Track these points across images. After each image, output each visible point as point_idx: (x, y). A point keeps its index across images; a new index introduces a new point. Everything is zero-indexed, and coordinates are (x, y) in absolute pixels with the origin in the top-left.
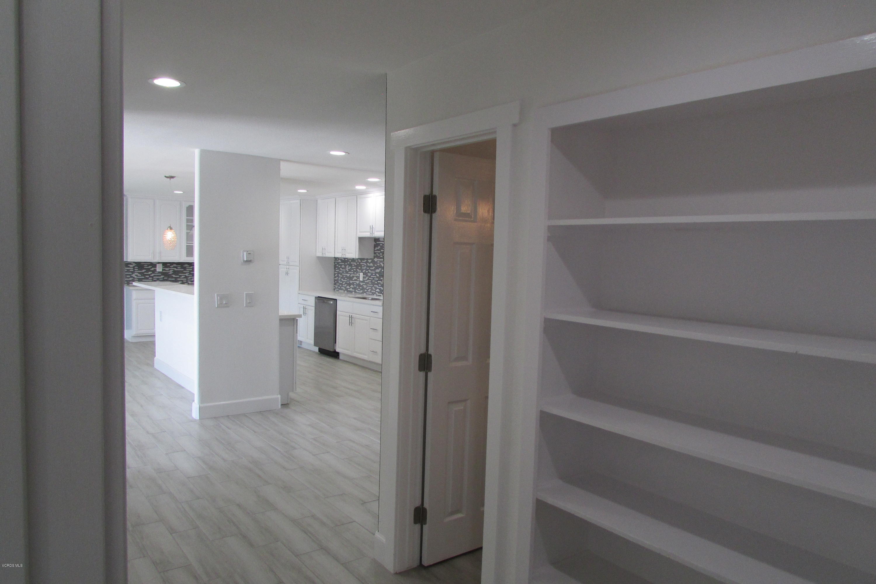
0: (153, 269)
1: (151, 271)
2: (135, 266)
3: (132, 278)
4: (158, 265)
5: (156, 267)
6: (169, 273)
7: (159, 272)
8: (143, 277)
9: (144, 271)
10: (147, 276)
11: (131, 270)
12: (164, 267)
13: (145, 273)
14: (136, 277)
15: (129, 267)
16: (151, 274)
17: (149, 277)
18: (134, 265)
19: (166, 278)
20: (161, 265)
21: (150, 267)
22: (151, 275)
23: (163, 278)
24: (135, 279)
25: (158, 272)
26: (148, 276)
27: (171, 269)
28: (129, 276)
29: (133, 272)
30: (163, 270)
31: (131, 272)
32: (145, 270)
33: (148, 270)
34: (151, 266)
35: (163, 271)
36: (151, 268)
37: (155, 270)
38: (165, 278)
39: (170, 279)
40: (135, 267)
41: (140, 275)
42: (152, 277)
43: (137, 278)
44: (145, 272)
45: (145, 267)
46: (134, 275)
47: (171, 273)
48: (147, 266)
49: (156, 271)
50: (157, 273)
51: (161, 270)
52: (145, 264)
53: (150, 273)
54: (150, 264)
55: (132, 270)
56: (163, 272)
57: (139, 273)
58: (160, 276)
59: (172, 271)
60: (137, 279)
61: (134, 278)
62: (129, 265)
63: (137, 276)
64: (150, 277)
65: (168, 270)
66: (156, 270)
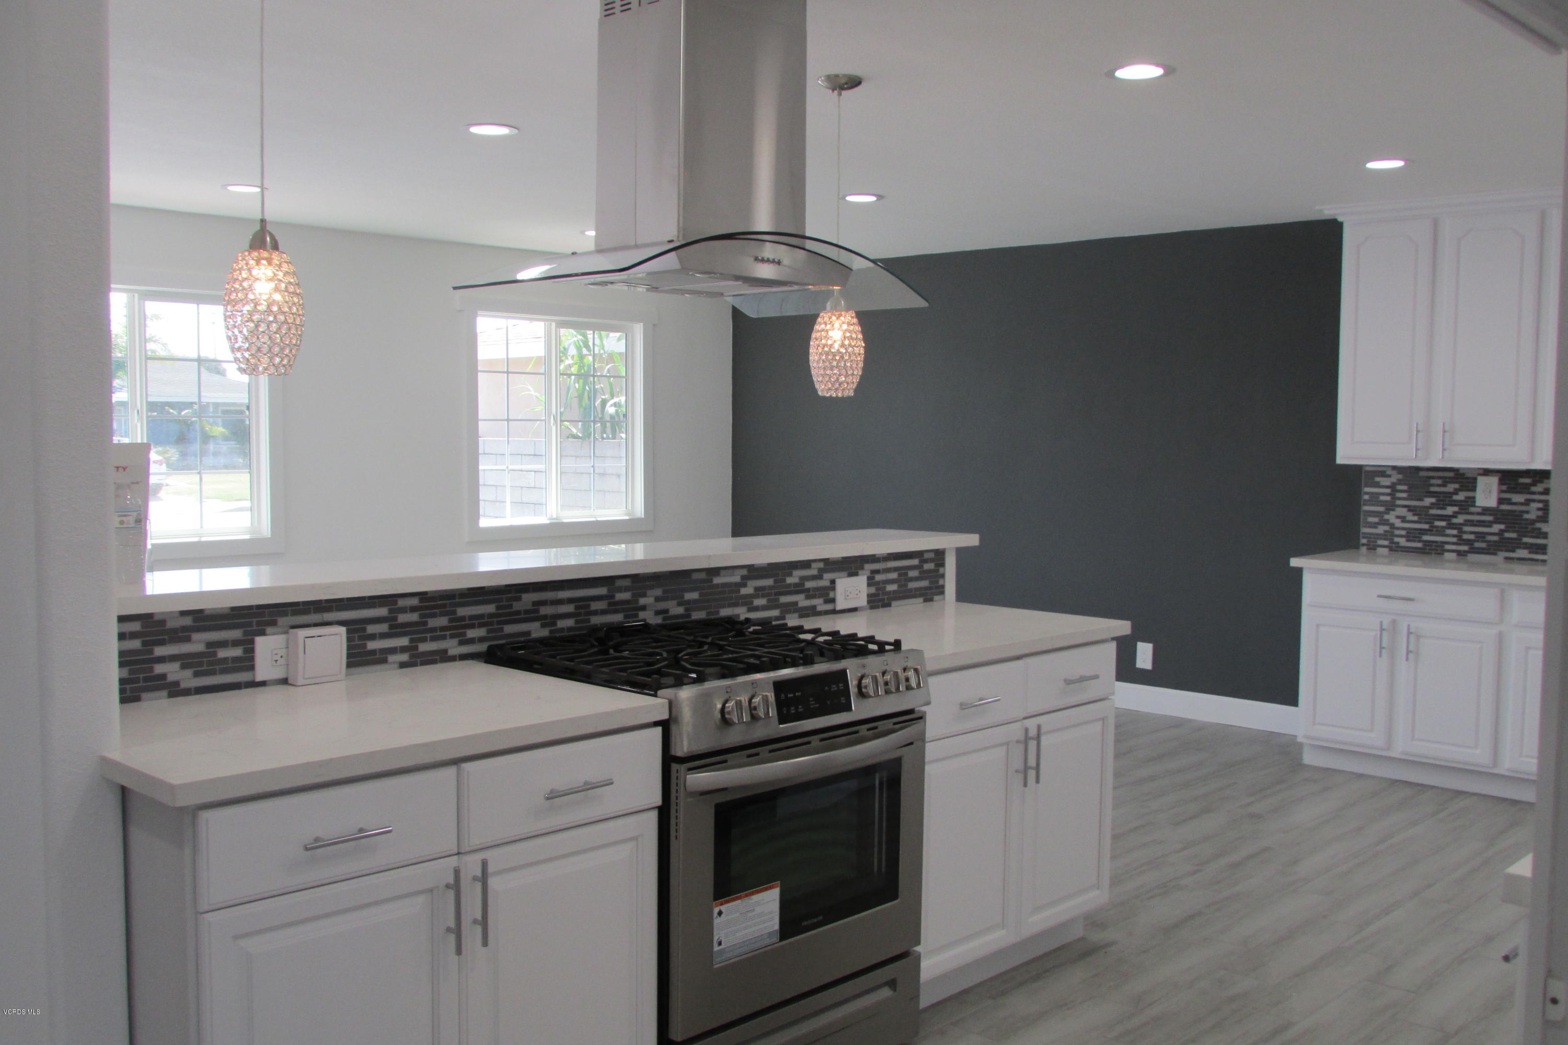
0: (1461, 496)
1: (1454, 503)
2: (1400, 482)
3: (1387, 528)
4: (1482, 481)
5: (1474, 489)
6: (1526, 516)
7: (1486, 511)
8: (1426, 526)
9: (1428, 501)
10: (1437, 523)
11: (1382, 498)
12: (1504, 488)
13: (1433, 512)
14: (1398, 523)
15: (1377, 485)
16: (1455, 515)
17: (1449, 528)
18: (1395, 477)
19: (1514, 535)
20: (1494, 481)
21: (1451, 487)
22: (1454, 521)
23: (1501, 532)
24: (1397, 532)
25: (1479, 510)
26: (1443, 524)
27: (1534, 501)
28: (1376, 520)
29: (1390, 507)
30: (1501, 501)
31: (1383, 503)
32: (1433, 500)
33: (1444, 500)
34: (1457, 486)
35: (1504, 507)
36: (1456, 492)
37: (1471, 501)
38: (1507, 535)
39: (1525, 540)
40: (1399, 487)
41: (1416, 518)
42: (1458, 527)
43: (1403, 529)
44: (1432, 506)
45: (1432, 489)
46: (1391, 517)
47: (1532, 516)
48: (1439, 482)
49: (1474, 506)
50: (1478, 514)
51: (1492, 502)
52: (1433, 478)
53: (1450, 510)
54: (1451, 474)
55: (1388, 498)
56: (1502, 511)
57: (1410, 509)
58: (1489, 524)
59: (1539, 509)
60: (1403, 533)
61: (1392, 526)
62: (1377, 479)
63: (1403, 519)
64: (1451, 526)
65: (1522, 504)
66: (1474, 502)
